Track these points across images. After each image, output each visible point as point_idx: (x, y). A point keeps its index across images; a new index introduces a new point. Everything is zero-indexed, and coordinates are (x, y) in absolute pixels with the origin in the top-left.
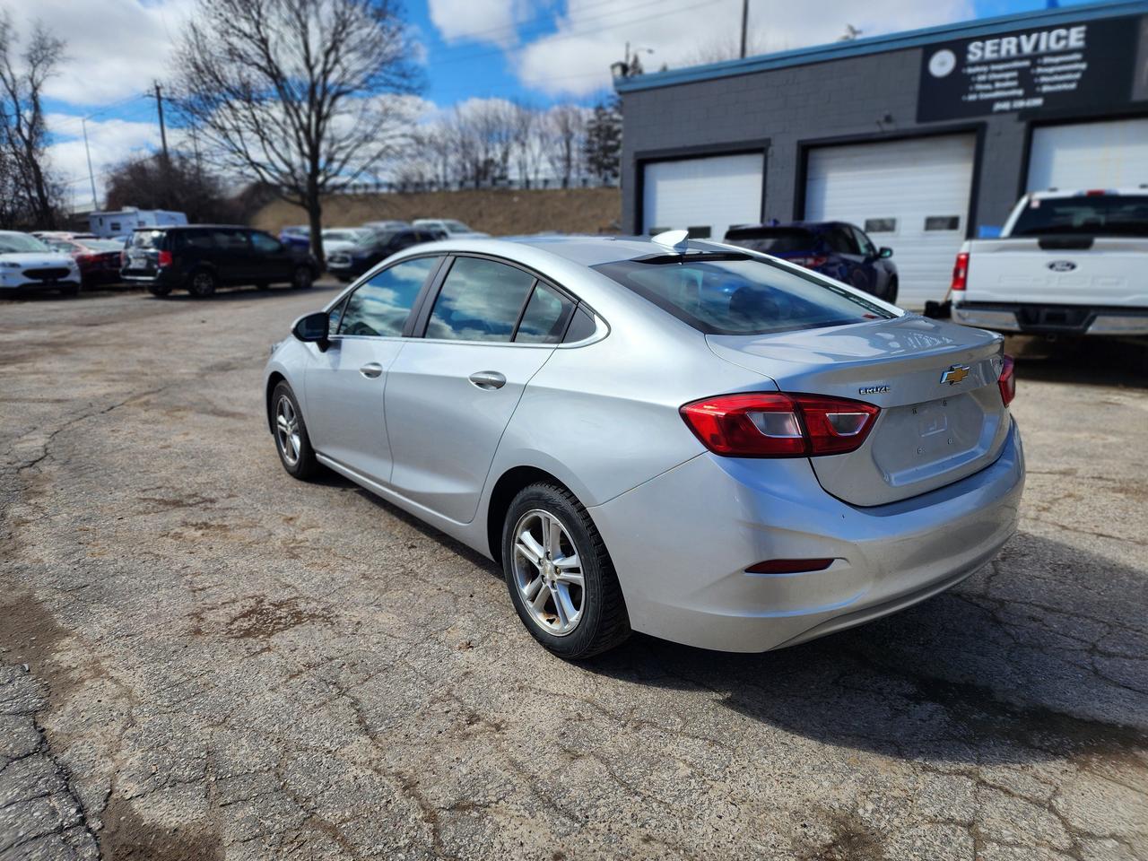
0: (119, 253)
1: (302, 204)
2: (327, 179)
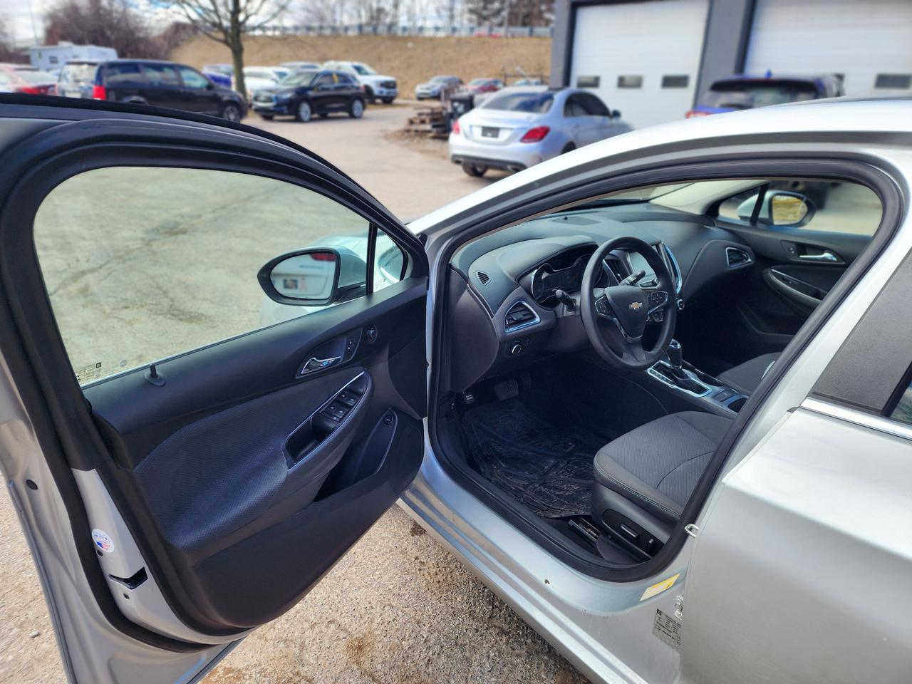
0: (53, 86)
1: (226, 42)
2: (247, 17)
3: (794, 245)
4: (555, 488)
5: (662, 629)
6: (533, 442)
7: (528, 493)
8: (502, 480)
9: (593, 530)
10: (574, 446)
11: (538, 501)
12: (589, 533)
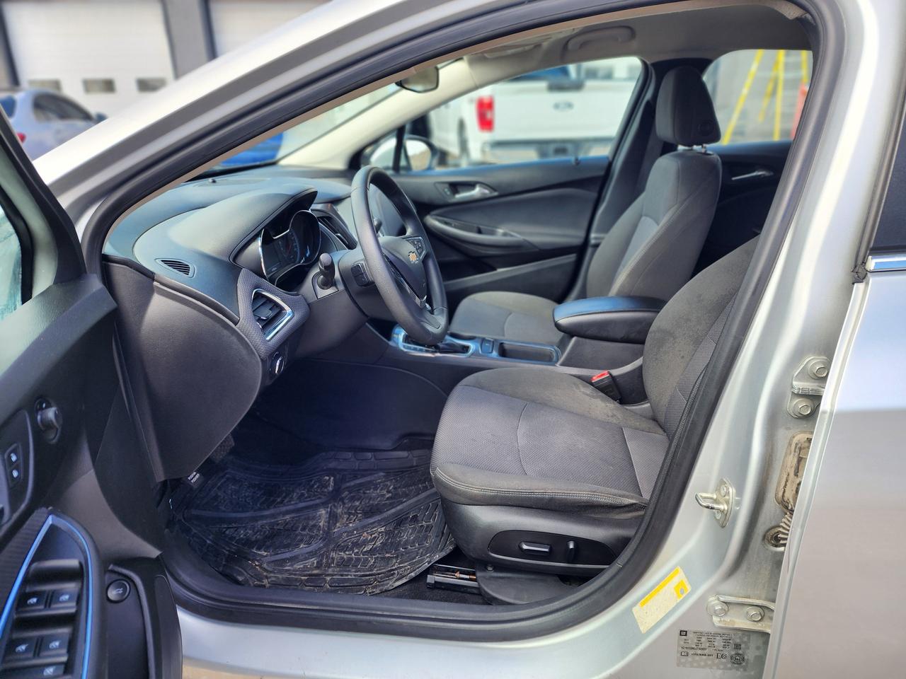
3: (447, 186)
4: (356, 545)
5: (691, 652)
6: (279, 500)
7: (330, 571)
8: (280, 576)
9: (462, 572)
10: (332, 478)
11: (351, 575)
12: (457, 579)
